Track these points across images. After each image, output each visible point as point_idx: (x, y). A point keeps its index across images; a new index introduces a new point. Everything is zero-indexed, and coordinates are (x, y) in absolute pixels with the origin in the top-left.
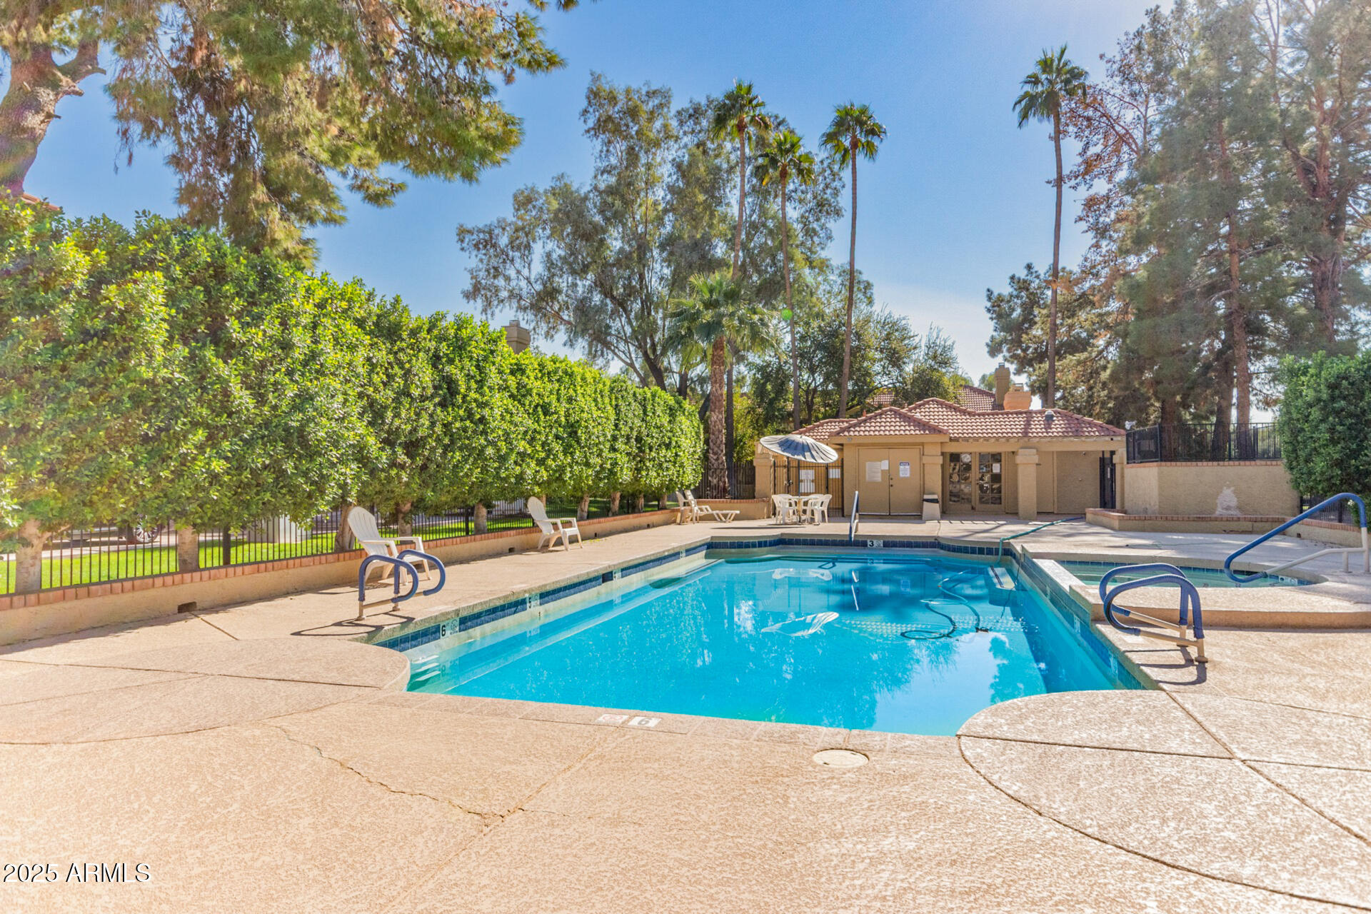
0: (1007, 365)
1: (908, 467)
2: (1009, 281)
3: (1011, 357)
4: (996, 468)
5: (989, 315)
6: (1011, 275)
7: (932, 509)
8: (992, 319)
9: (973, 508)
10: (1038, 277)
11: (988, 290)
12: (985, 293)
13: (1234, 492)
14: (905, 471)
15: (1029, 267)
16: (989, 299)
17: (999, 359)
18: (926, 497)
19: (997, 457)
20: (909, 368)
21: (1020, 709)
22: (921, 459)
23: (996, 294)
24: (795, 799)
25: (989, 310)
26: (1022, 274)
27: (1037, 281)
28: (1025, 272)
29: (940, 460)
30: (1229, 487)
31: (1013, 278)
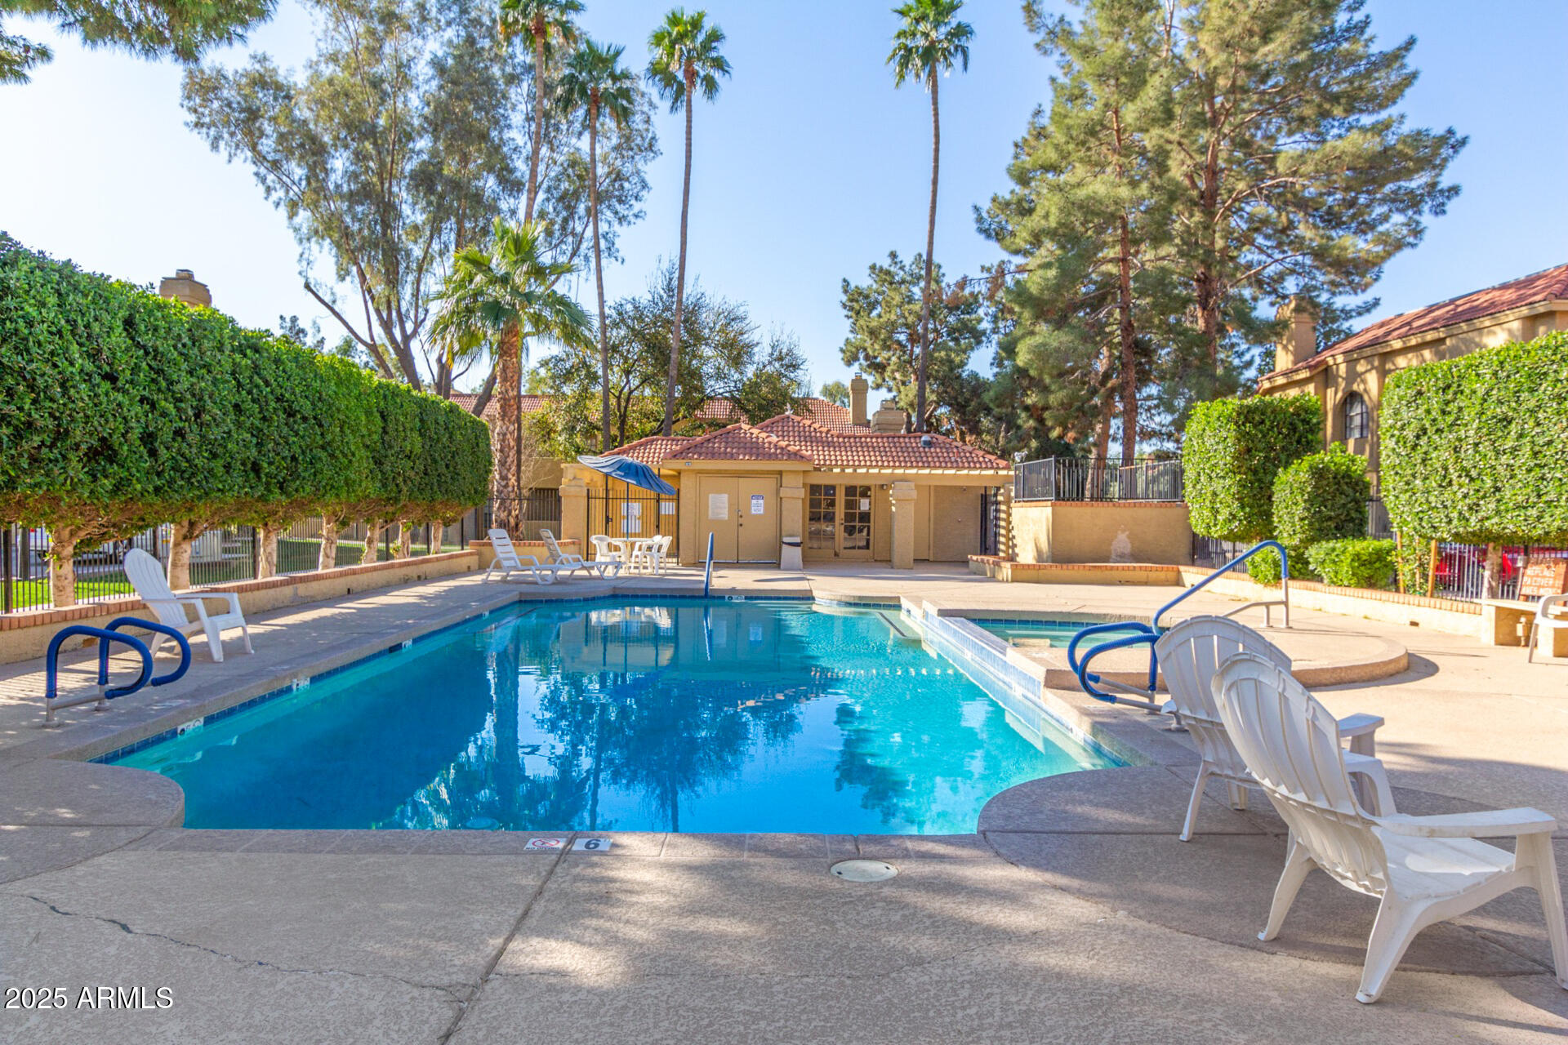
0: (865, 376)
1: (761, 501)
2: (868, 271)
3: (869, 366)
4: (864, 505)
5: (845, 312)
6: (870, 264)
7: (792, 555)
8: (848, 317)
9: (836, 554)
10: (902, 268)
11: (845, 280)
12: (840, 284)
13: (1128, 537)
14: (758, 507)
15: (893, 255)
16: (846, 292)
17: (856, 367)
18: (786, 540)
19: (865, 492)
20: (750, 371)
21: (1029, 797)
22: (778, 492)
23: (853, 286)
24: (842, 924)
25: (845, 306)
26: (885, 263)
27: (902, 273)
28: (889, 261)
29: (802, 493)
30: (1123, 531)
31: (873, 268)
